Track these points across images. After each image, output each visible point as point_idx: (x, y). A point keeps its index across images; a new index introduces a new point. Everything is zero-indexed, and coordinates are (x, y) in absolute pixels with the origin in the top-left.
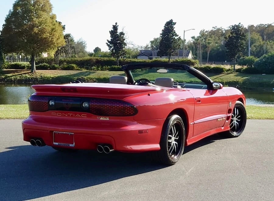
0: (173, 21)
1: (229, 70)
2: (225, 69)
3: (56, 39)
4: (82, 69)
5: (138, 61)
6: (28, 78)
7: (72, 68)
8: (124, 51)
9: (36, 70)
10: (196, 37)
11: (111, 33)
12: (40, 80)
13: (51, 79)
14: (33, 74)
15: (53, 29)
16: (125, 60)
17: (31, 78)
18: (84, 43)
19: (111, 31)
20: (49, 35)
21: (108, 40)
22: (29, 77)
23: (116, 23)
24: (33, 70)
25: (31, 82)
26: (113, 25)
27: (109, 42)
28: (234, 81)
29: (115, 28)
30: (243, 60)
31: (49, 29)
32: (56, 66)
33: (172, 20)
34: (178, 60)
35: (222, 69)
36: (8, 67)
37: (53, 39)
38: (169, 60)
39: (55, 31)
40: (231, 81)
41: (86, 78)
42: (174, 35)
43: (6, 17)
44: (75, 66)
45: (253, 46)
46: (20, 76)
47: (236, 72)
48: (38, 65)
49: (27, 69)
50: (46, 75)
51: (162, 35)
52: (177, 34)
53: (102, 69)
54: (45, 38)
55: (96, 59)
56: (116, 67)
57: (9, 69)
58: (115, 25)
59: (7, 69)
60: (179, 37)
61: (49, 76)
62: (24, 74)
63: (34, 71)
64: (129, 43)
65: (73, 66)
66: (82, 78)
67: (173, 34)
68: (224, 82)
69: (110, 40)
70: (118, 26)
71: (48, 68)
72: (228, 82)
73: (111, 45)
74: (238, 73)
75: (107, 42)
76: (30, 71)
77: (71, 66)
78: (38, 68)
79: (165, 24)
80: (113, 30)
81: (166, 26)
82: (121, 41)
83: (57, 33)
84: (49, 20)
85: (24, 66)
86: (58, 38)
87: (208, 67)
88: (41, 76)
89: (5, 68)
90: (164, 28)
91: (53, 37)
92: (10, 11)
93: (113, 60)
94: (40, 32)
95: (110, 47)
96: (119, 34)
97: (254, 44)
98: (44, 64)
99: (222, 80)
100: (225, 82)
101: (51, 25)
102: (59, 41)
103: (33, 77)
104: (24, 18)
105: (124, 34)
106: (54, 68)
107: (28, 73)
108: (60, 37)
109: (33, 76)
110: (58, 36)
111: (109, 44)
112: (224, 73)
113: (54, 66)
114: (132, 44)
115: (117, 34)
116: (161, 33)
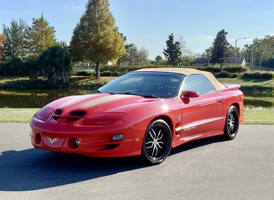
0: (225, 31)
3: (118, 49)
6: (93, 84)
8: (179, 59)
9: (100, 77)
11: (167, 43)
14: (97, 80)
15: (115, 40)
17: (96, 84)
19: (167, 41)
20: (112, 45)
21: (164, 50)
23: (172, 34)
24: (97, 76)
26: (169, 36)
27: (165, 51)
29: (171, 38)
31: (112, 40)
32: (118, 73)
33: (223, 30)
34: (230, 67)
35: (272, 75)
36: (76, 74)
37: (115, 49)
38: (221, 67)
39: (117, 42)
42: (226, 44)
43: (74, 29)
46: (86, 82)
48: (102, 72)
49: (93, 76)
50: (109, 81)
51: (214, 44)
52: (229, 43)
54: (109, 48)
57: (77, 76)
58: (171, 35)
59: (75, 76)
60: (231, 46)
62: (90, 80)
67: (224, 43)
68: (272, 87)
69: (167, 50)
70: (174, 36)
71: (111, 75)
73: (167, 54)
75: (164, 51)
76: (95, 78)
78: (102, 75)
79: (218, 34)
80: (169, 40)
81: (219, 36)
82: (177, 50)
84: (112, 32)
85: (90, 73)
87: (257, 73)
89: (74, 75)
90: (216, 37)
91: (115, 47)
92: (78, 24)
94: (104, 43)
95: (167, 55)
96: (175, 43)
98: (107, 71)
99: (271, 85)
101: (113, 36)
102: (121, 51)
103: (97, 83)
104: (90, 31)
105: (179, 44)
106: (116, 75)
107: (93, 79)
108: (121, 47)
109: (97, 82)
111: (165, 52)
112: (273, 78)
113: (116, 73)
114: (189, 53)
115: (173, 44)
116: (214, 42)
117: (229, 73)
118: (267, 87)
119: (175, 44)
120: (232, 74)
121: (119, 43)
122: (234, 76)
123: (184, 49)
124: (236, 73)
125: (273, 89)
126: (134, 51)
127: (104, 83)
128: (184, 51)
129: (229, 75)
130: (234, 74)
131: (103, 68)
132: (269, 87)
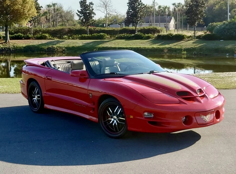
1: (191, 36)
2: (186, 36)
3: (28, 10)
4: (54, 38)
5: (108, 29)
6: (1, 48)
7: (45, 38)
8: (93, 20)
9: (10, 41)
10: (177, 4)
11: (80, 4)
12: (13, 50)
13: (23, 48)
14: (6, 44)
15: (24, 2)
16: (96, 28)
17: (5, 48)
18: (73, 12)
19: (80, 1)
20: (21, 7)
21: (78, 10)
22: (3, 47)
25: (4, 52)
27: (79, 12)
28: (192, 48)
30: (211, 26)
31: (20, 1)
32: (30, 36)
34: (146, 28)
35: (183, 36)
37: (24, 10)
38: (136, 28)
39: (26, 3)
40: (189, 47)
41: (56, 47)
42: (140, 5)
44: (47, 35)
45: (232, 11)
47: (196, 38)
48: (13, 35)
49: (3, 39)
50: (18, 45)
51: (128, 5)
52: (143, 3)
53: (73, 38)
54: (17, 10)
55: (69, 29)
56: (86, 35)
61: (22, 46)
63: (8, 41)
64: (113, 11)
65: (45, 36)
66: (52, 47)
67: (139, 3)
68: (182, 49)
69: (80, 10)
71: (23, 37)
72: (187, 49)
73: (80, 15)
74: (198, 39)
75: (77, 12)
76: (4, 42)
77: (43, 36)
78: (12, 38)
80: (82, 0)
82: (91, 11)
83: (28, 5)
86: (29, 9)
87: (170, 34)
88: (14, 46)
91: (24, 9)
93: (84, 29)
94: (12, 4)
95: (80, 17)
97: (234, 9)
98: (19, 34)
99: (181, 46)
100: (184, 49)
102: (30, 12)
103: (6, 47)
105: (93, 4)
106: (28, 38)
107: (2, 43)
108: (31, 8)
109: (6, 45)
110: (29, 8)
111: (79, 14)
112: (185, 39)
113: (28, 36)
114: (116, 12)
115: (86, 5)
116: (128, 3)
117: (143, 35)
118: (177, 49)
119: (88, 5)
120: (147, 35)
121: (28, 4)
122: (148, 38)
123: (110, 9)
124: (150, 35)
125: (183, 51)
126: (58, 10)
127: (13, 47)
128: (110, 10)
129: (144, 37)
130: (148, 35)
131: (15, 31)
132: (179, 49)
